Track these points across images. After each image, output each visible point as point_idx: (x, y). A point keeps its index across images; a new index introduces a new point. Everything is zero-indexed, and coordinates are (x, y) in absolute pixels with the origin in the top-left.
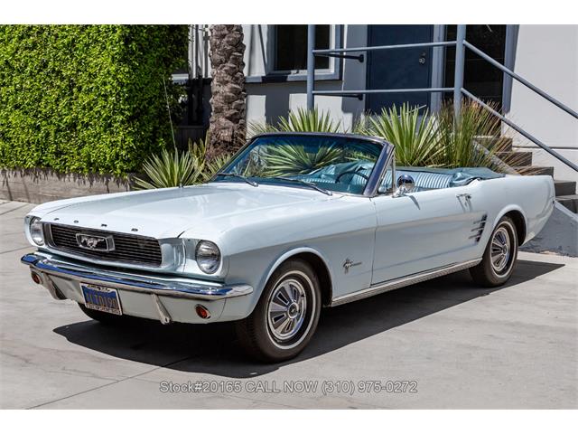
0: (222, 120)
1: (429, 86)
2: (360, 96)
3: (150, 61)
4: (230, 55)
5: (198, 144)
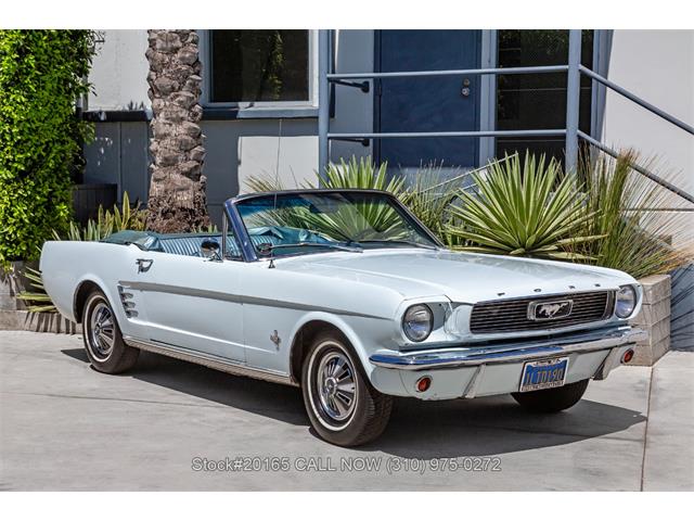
0: (176, 177)
1: (477, 128)
2: (365, 142)
3: (49, 86)
4: (187, 78)
5: (112, 212)
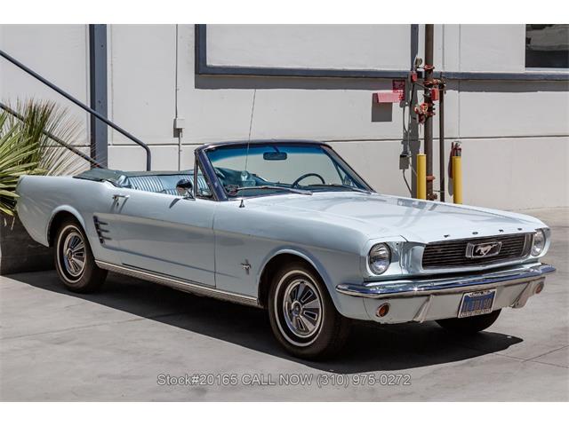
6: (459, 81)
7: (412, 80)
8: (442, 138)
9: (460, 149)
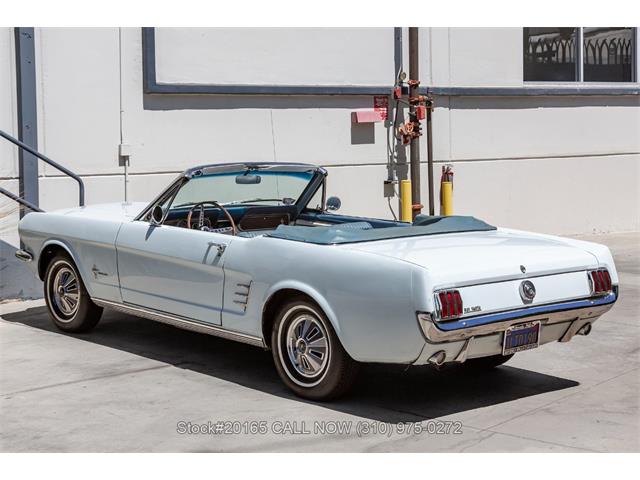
6: (450, 97)
7: (396, 97)
8: (430, 162)
9: (452, 174)
